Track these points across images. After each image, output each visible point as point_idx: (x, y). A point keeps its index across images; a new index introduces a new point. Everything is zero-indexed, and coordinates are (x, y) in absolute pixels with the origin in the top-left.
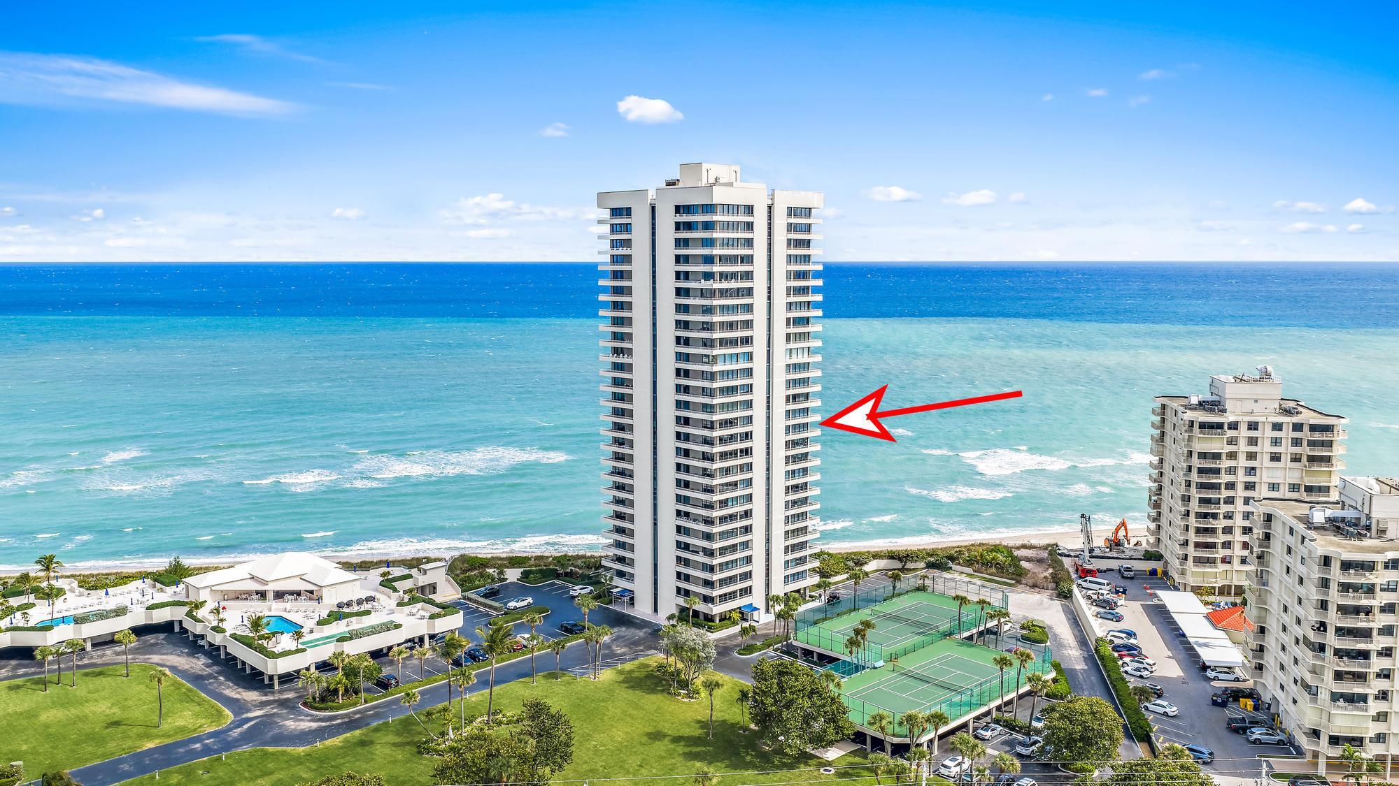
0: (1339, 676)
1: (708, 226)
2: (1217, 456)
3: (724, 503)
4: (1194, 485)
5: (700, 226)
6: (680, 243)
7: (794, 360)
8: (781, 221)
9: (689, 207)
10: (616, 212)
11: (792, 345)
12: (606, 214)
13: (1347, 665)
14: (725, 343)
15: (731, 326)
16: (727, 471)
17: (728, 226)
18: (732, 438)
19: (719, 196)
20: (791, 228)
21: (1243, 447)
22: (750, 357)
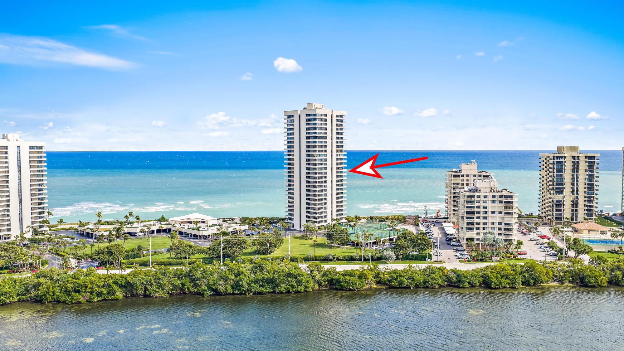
0: (468, 223)
1: (315, 119)
2: (458, 184)
3: (319, 195)
4: (452, 193)
5: (313, 120)
6: (307, 124)
7: (339, 157)
8: (335, 119)
9: (309, 114)
10: (289, 117)
11: (338, 153)
12: (286, 117)
13: (469, 221)
14: (319, 151)
15: (321, 147)
16: (320, 186)
17: (320, 120)
18: (321, 178)
19: (318, 112)
20: (337, 120)
21: (465, 182)
22: (326, 155)
